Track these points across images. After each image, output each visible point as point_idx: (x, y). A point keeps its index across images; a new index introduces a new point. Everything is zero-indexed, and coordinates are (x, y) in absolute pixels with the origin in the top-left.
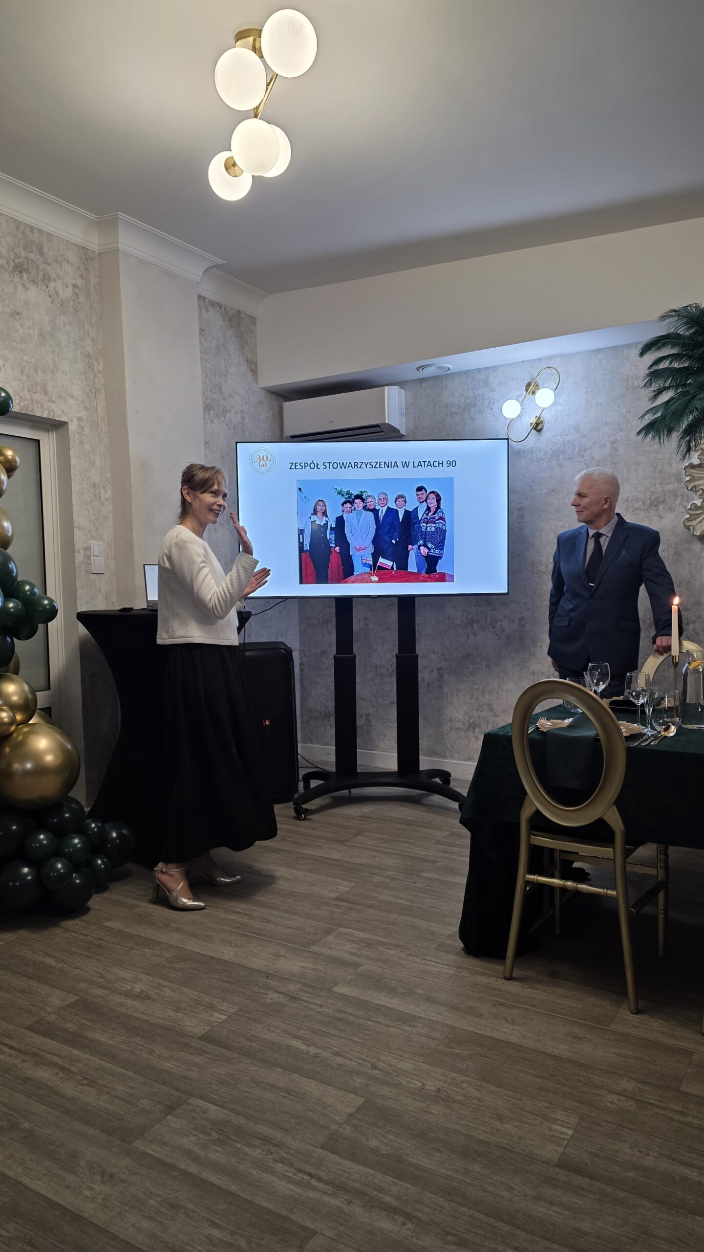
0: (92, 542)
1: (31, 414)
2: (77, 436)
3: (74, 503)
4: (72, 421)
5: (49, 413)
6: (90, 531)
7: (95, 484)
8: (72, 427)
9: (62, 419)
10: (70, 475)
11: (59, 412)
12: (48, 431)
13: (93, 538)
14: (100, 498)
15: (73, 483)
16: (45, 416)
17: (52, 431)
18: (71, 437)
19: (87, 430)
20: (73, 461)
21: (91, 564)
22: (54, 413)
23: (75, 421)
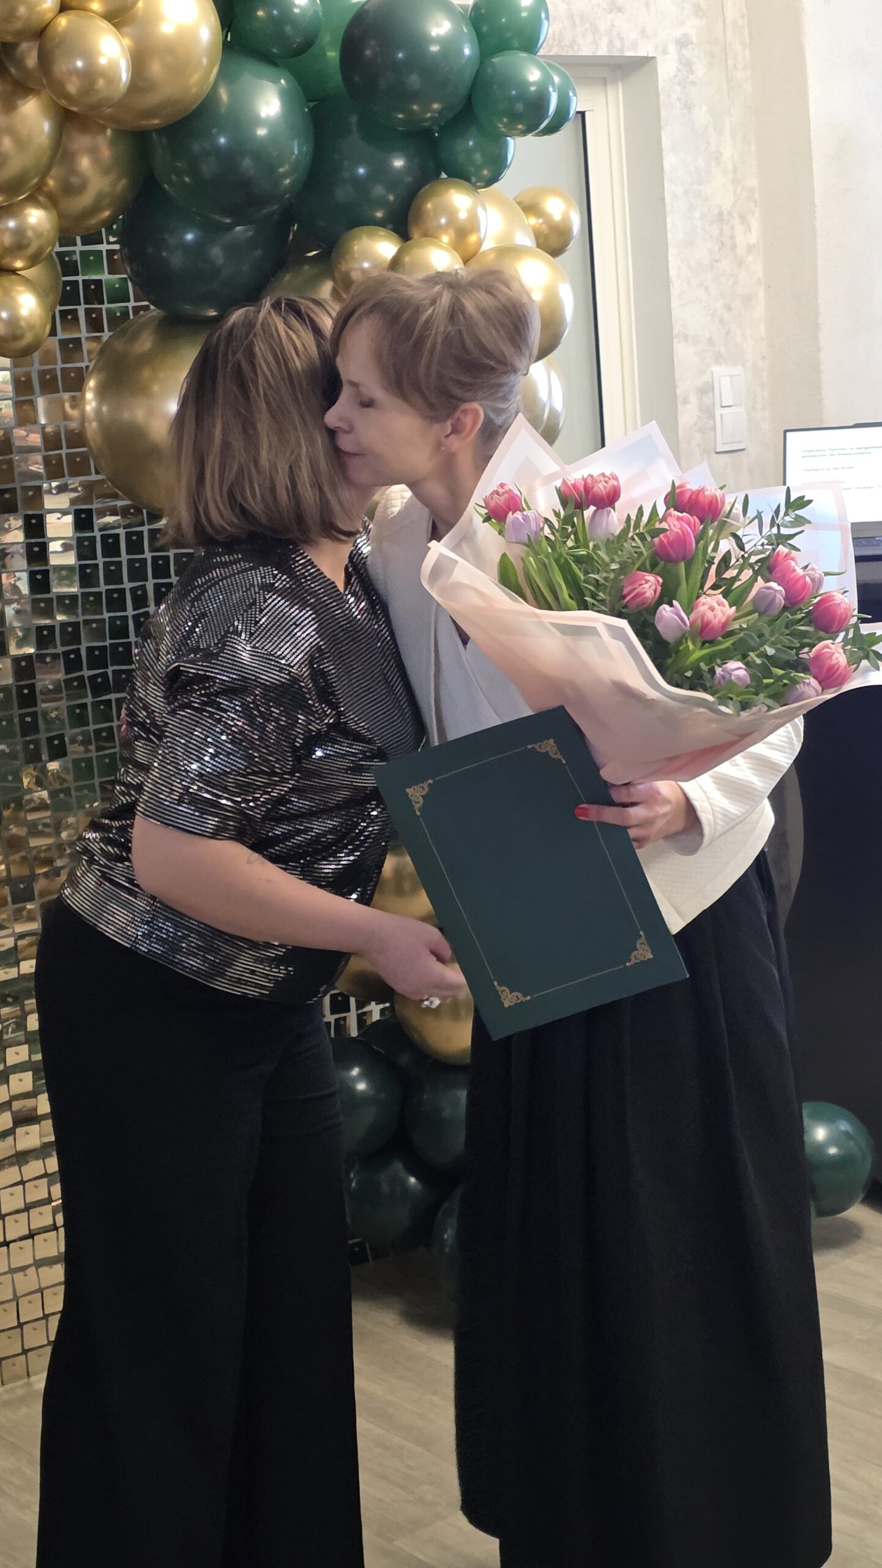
0: (719, 371)
1: (570, 53)
2: (678, 89)
3: (673, 273)
4: (665, 52)
5: (611, 42)
6: (711, 342)
7: (721, 214)
8: (666, 69)
9: (641, 53)
10: (663, 199)
11: (633, 36)
12: (604, 82)
13: (718, 359)
14: (734, 247)
15: (669, 219)
16: (602, 51)
17: (615, 81)
18: (662, 97)
19: (700, 70)
20: (669, 161)
21: (714, 428)
22: (622, 39)
23: (672, 49)
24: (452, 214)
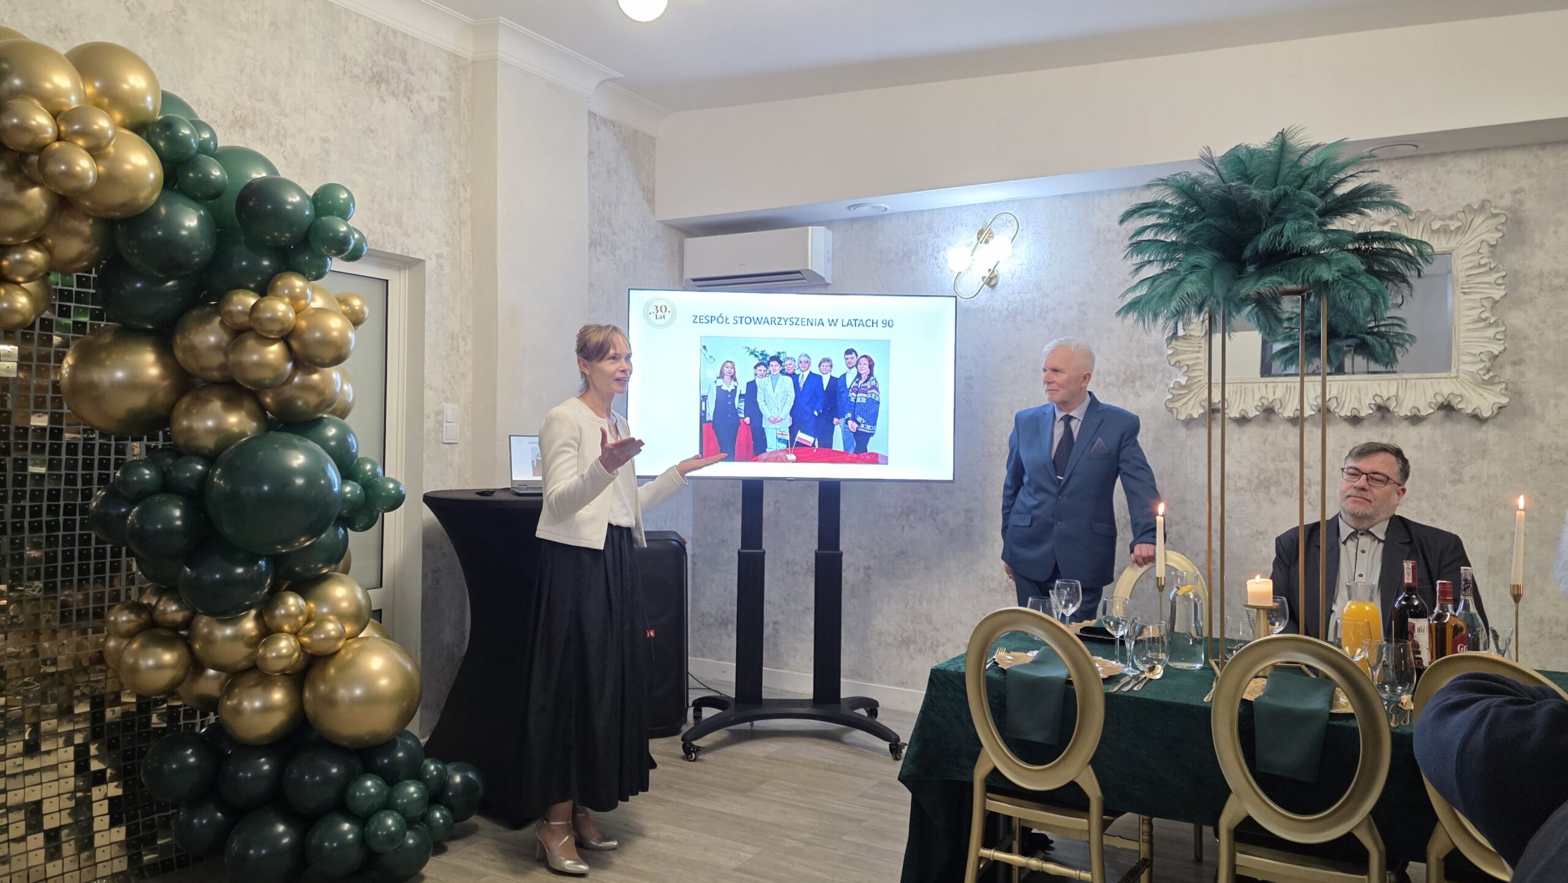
0: (446, 405)
1: (381, 250)
2: (435, 276)
3: (426, 357)
4: (430, 258)
5: (402, 249)
6: (443, 391)
7: (453, 334)
8: (430, 266)
9: (418, 257)
10: (424, 324)
11: (414, 248)
12: (399, 269)
13: (447, 400)
14: (458, 351)
15: (426, 333)
16: (398, 252)
17: (405, 269)
18: (427, 278)
19: (447, 270)
20: (428, 307)
21: (442, 431)
22: (408, 249)
23: (434, 258)
24: (292, 288)
